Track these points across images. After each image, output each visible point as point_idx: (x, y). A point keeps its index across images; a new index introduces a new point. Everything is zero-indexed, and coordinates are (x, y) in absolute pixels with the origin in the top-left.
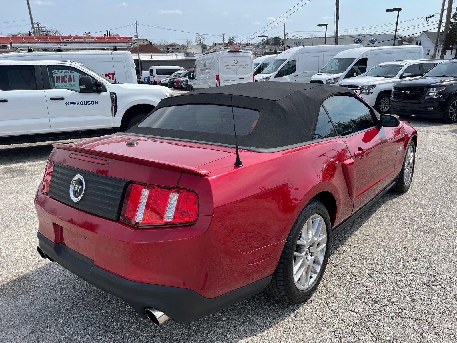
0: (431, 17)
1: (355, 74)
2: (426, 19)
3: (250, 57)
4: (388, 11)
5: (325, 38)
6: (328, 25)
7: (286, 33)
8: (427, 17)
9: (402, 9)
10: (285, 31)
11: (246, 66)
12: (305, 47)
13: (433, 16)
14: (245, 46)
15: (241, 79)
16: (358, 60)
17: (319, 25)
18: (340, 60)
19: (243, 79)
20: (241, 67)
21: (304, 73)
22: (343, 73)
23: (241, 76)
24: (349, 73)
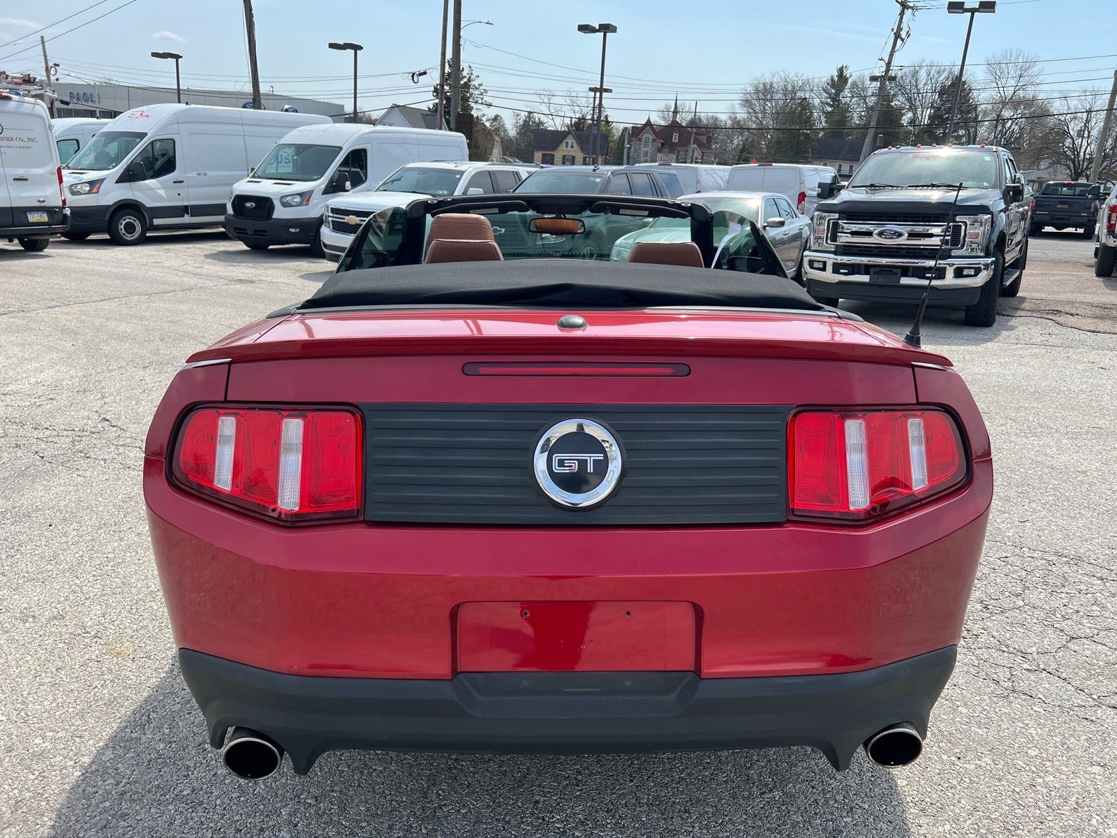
0: (421, 74)
1: (348, 184)
2: (413, 76)
3: (42, 118)
4: (333, 46)
5: (176, 91)
6: (181, 57)
7: (50, 64)
8: (413, 74)
9: (362, 48)
10: (45, 56)
11: (31, 144)
12: (192, 106)
13: (425, 73)
14: (16, 83)
15: (18, 179)
16: (349, 154)
17: (154, 55)
18: (301, 149)
19: (27, 180)
20: (15, 143)
21: (199, 174)
22: (319, 182)
23: (20, 172)
24: (331, 181)
